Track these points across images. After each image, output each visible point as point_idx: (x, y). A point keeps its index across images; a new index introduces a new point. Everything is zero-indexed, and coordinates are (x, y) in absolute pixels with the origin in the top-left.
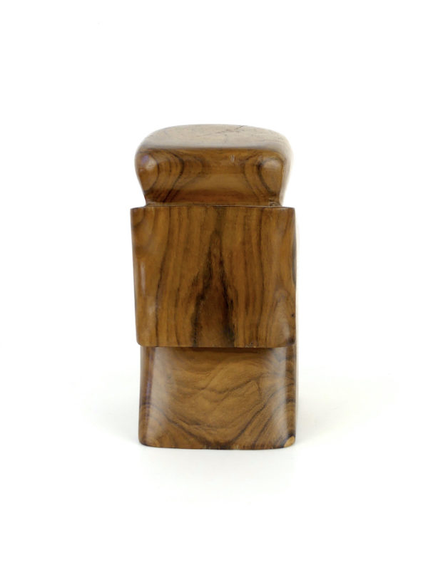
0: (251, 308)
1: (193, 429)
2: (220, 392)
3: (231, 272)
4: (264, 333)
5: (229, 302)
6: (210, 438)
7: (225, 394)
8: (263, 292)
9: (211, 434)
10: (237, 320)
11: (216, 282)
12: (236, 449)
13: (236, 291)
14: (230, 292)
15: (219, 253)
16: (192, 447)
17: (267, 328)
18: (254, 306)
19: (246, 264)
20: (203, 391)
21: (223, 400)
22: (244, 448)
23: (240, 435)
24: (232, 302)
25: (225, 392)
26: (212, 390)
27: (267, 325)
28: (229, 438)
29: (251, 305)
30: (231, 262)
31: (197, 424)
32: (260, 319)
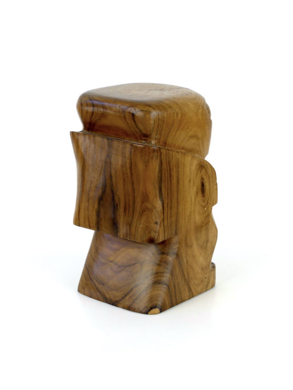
0: (127, 212)
1: (100, 287)
2: (119, 267)
3: (116, 186)
4: (134, 231)
5: (116, 205)
6: (108, 296)
7: (122, 268)
8: (134, 203)
9: (108, 293)
10: (120, 218)
11: (108, 191)
12: (120, 307)
13: (119, 198)
14: (116, 198)
15: (109, 171)
16: (98, 299)
17: (136, 228)
18: (129, 211)
19: (124, 180)
20: (111, 263)
21: (119, 272)
22: (124, 308)
23: (123, 298)
24: (117, 205)
25: (122, 267)
26: (116, 264)
27: (136, 226)
28: (117, 299)
29: (127, 210)
30: (116, 177)
31: (103, 285)
32: (132, 221)
